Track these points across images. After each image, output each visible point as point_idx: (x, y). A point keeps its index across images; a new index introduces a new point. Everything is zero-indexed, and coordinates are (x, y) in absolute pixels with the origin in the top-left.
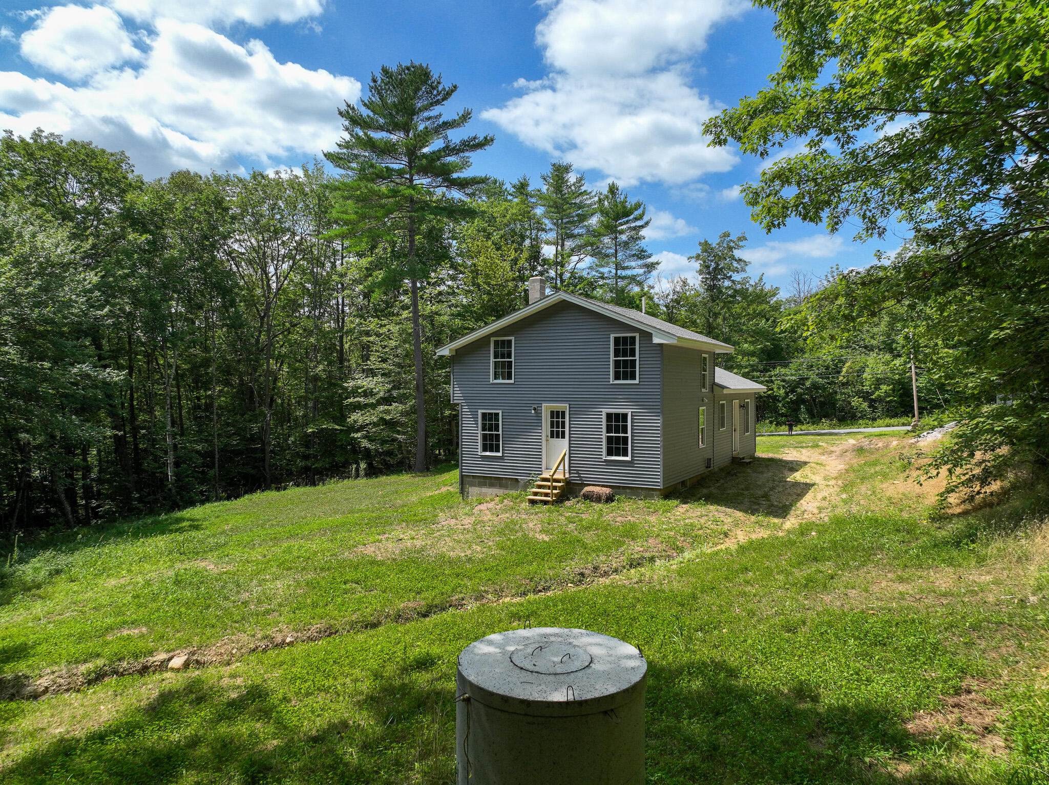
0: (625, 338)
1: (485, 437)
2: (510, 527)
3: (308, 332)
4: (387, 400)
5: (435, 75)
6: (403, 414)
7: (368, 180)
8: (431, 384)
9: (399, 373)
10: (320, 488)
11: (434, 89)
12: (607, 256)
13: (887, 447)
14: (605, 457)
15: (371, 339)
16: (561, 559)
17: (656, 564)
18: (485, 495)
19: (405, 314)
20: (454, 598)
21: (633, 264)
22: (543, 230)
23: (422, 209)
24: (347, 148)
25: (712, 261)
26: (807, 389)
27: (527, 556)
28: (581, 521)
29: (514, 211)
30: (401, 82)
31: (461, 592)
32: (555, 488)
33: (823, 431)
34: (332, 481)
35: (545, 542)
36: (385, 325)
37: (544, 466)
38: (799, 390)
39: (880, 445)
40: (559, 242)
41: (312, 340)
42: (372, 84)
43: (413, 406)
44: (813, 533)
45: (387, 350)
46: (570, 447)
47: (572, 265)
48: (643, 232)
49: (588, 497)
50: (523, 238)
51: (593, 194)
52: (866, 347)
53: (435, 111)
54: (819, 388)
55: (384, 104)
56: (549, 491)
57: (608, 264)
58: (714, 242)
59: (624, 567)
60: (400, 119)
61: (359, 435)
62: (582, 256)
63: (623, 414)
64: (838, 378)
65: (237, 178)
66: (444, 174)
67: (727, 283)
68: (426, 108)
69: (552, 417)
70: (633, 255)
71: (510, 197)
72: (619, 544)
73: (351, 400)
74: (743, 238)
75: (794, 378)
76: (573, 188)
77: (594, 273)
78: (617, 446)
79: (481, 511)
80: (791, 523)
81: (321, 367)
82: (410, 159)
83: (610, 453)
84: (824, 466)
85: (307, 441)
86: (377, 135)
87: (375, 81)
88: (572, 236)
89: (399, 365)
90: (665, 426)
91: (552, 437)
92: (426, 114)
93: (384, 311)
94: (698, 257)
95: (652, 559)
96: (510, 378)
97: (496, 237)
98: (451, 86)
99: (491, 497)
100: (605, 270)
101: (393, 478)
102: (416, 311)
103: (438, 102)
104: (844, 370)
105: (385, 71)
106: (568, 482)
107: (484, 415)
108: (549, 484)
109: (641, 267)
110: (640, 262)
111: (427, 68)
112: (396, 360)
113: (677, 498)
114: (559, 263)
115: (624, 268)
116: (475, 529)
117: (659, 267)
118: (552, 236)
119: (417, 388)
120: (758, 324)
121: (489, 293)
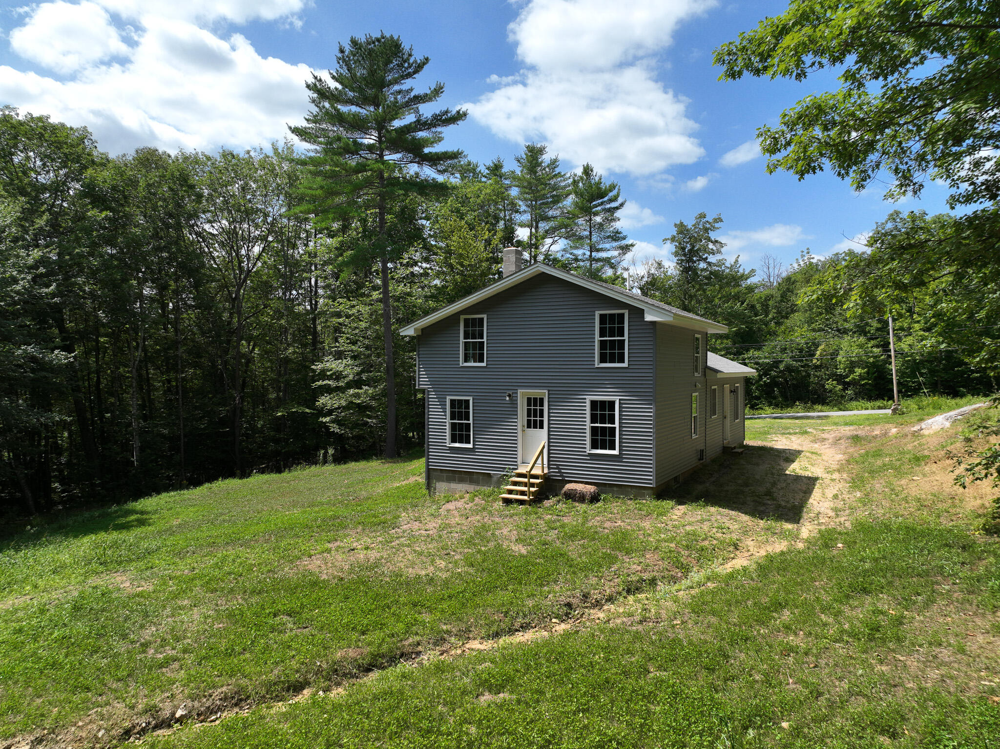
0: (612, 316)
1: (453, 426)
2: (482, 533)
3: (278, 314)
4: (357, 383)
5: (406, 46)
6: (373, 398)
7: (335, 154)
8: (403, 367)
9: (369, 356)
10: (286, 475)
11: (405, 62)
12: (581, 238)
13: (885, 434)
14: (589, 450)
15: (341, 320)
16: (542, 581)
17: (658, 588)
18: (454, 491)
19: (376, 295)
20: (406, 643)
21: (607, 246)
22: (517, 211)
23: (393, 185)
24: (315, 122)
25: (687, 243)
26: (781, 371)
27: (500, 576)
28: (563, 526)
29: (488, 191)
30: (371, 52)
31: (417, 634)
32: (532, 485)
33: (799, 415)
34: (299, 468)
35: (522, 556)
36: (354, 306)
37: (519, 460)
38: (773, 373)
39: (877, 432)
40: (533, 224)
41: (283, 322)
42: (340, 55)
43: (384, 390)
44: (840, 545)
45: (357, 331)
46: (549, 439)
47: (546, 247)
48: (618, 214)
49: (571, 496)
50: (497, 219)
51: (568, 175)
52: (838, 330)
53: (407, 84)
54: (793, 371)
55: (353, 76)
56: (525, 489)
57: (582, 245)
58: (690, 223)
59: (620, 593)
60: (370, 92)
61: (328, 419)
62: (556, 238)
63: (609, 402)
64: (812, 361)
65: (205, 156)
66: (415, 150)
67: (702, 265)
68: (396, 81)
69: (529, 404)
70: (608, 237)
71: (484, 179)
72: (611, 560)
73: (320, 383)
74: (719, 220)
75: (767, 361)
76: (547, 170)
77: (568, 255)
78: (602, 438)
79: (448, 511)
80: (807, 530)
81: (291, 350)
82: (379, 134)
83: (594, 446)
84: (820, 455)
85: (278, 424)
86: (344, 109)
87: (342, 51)
88: (547, 219)
89: (367, 348)
90: (658, 415)
91: (529, 426)
92: (396, 87)
93: (354, 292)
94: (673, 239)
95: (653, 582)
96: (482, 361)
97: (469, 217)
98: (422, 58)
99: (461, 494)
100: (579, 252)
101: (362, 464)
102: (386, 292)
103: (409, 75)
104: (818, 353)
105: (354, 42)
106: (546, 478)
107: (453, 402)
108: (526, 480)
109: (615, 249)
110: (615, 244)
111: (398, 40)
112: (367, 342)
113: (670, 498)
114: (533, 245)
115: (598, 250)
116: (440, 537)
117: (634, 249)
118: (526, 217)
119: (387, 370)
120: (733, 307)
121: (461, 273)
